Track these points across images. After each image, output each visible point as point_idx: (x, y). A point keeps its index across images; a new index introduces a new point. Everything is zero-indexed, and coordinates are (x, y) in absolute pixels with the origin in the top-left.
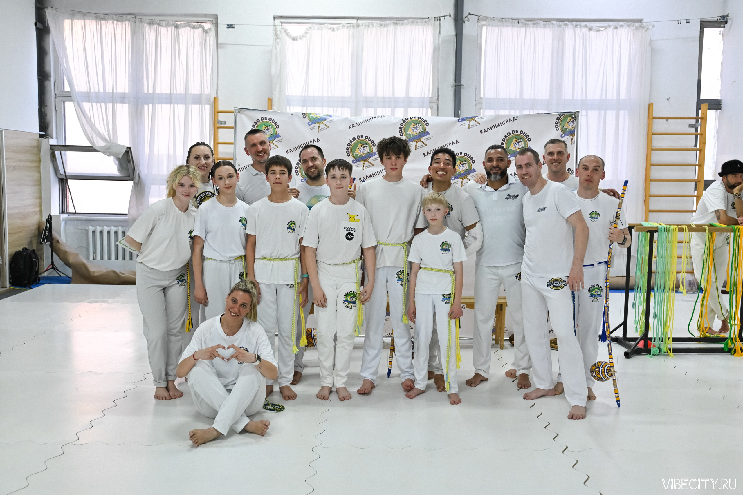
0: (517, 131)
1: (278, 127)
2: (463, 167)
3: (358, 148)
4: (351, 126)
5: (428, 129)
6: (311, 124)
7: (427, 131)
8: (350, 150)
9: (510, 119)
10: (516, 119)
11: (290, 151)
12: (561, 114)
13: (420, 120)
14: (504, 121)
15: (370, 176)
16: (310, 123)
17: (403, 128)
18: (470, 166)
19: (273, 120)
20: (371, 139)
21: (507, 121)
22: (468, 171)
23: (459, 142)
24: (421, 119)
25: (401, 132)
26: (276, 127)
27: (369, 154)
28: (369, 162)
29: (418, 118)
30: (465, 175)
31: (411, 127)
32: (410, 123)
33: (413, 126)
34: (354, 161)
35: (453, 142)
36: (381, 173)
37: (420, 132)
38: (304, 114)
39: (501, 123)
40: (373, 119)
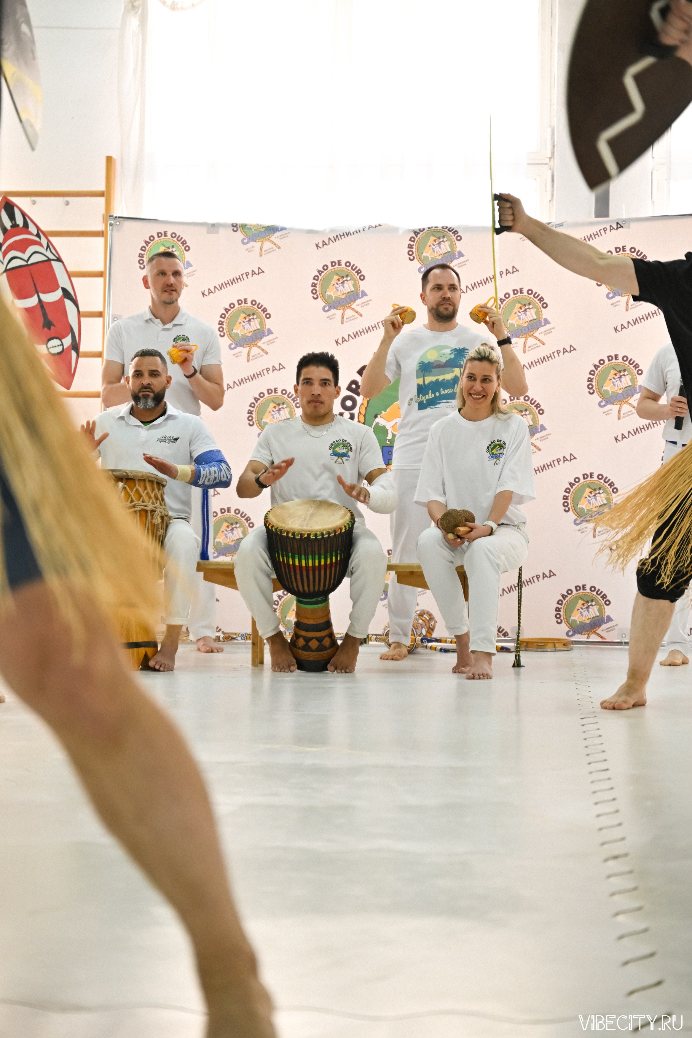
0: (624, 248)
1: (187, 248)
2: (526, 315)
4: (321, 245)
5: (460, 246)
6: (247, 243)
7: (458, 250)
8: (317, 289)
9: (611, 226)
10: (621, 227)
11: (209, 293)
13: (446, 230)
15: (356, 335)
16: (245, 241)
18: (538, 313)
19: (179, 236)
20: (356, 267)
21: (605, 229)
22: (536, 324)
23: (517, 270)
24: (449, 230)
25: (411, 253)
26: (183, 248)
27: (353, 295)
28: (354, 310)
29: (443, 228)
30: (531, 330)
31: (429, 244)
32: (427, 237)
33: (434, 243)
34: (326, 309)
35: (507, 270)
36: (375, 329)
37: (445, 253)
38: (235, 225)
39: (595, 233)
40: (360, 232)
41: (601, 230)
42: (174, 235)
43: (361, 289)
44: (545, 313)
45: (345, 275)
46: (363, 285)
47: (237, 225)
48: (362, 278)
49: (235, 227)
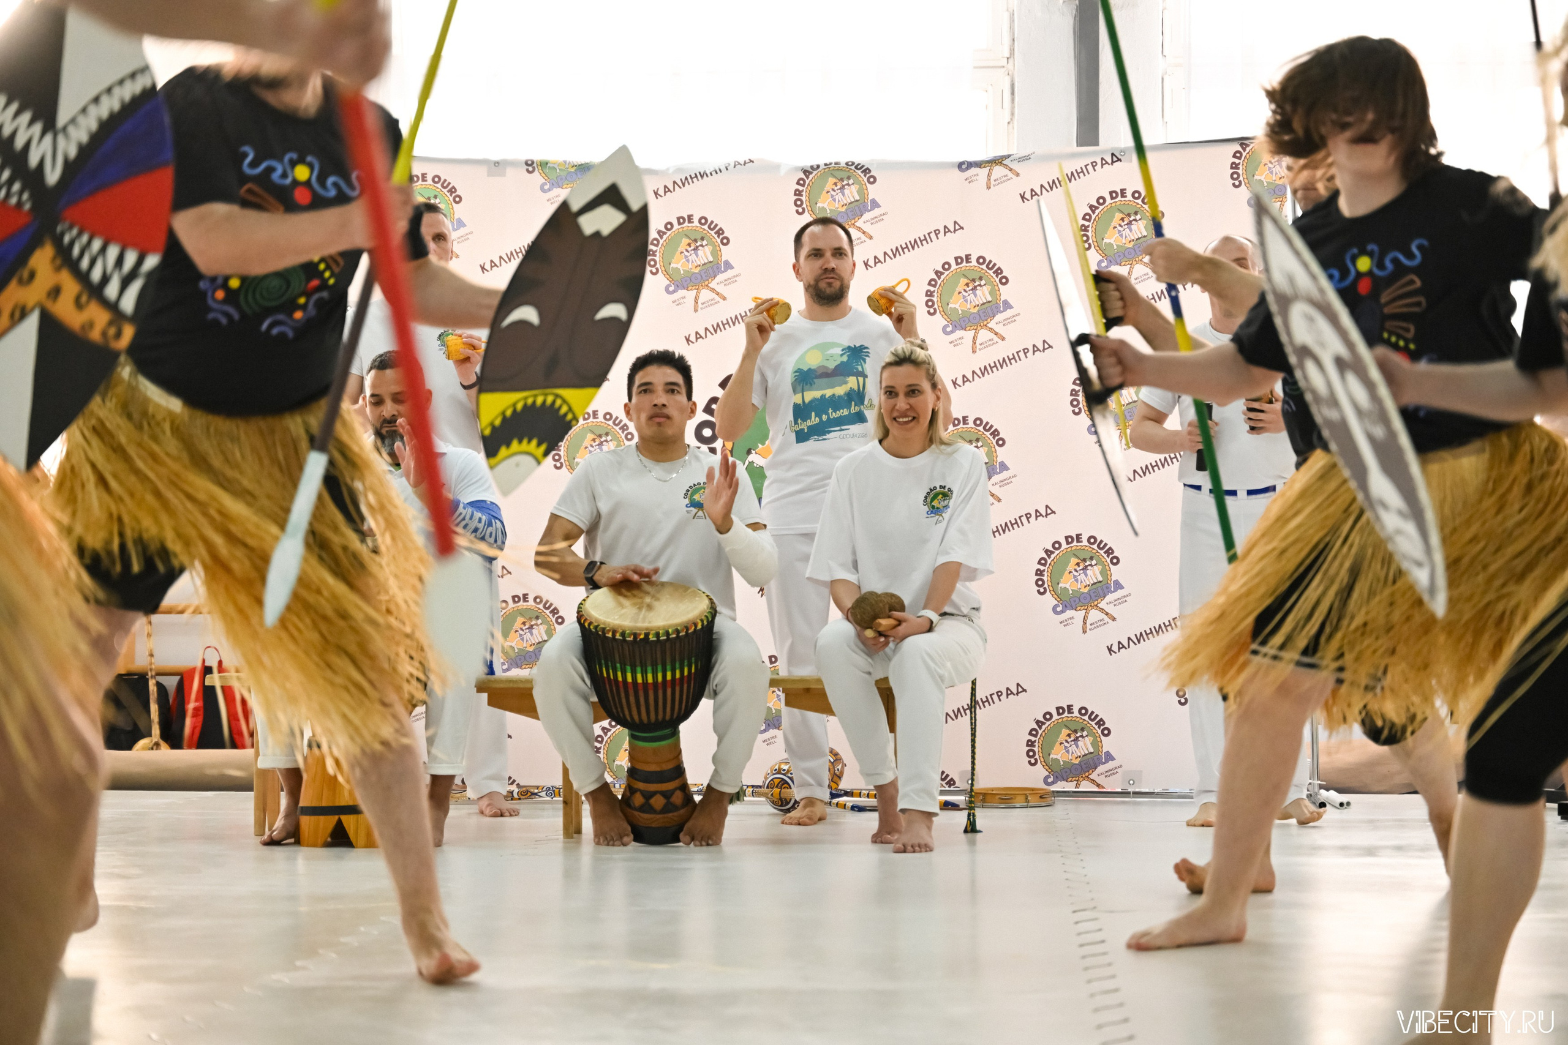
0: (1123, 191)
1: (457, 199)
2: (975, 296)
3: (680, 250)
4: (661, 192)
5: (873, 192)
6: (549, 190)
7: (870, 197)
8: (657, 258)
9: (1102, 159)
10: (1119, 160)
11: (492, 267)
12: (1246, 142)
13: (853, 167)
14: (1086, 166)
15: (717, 328)
16: (546, 187)
17: (804, 193)
18: (994, 292)
19: (445, 180)
20: (716, 225)
21: (1094, 164)
22: (991, 309)
23: (962, 228)
24: (856, 167)
25: (799, 203)
26: (451, 199)
27: (712, 268)
28: (713, 290)
29: (847, 164)
30: (983, 318)
31: (826, 189)
32: (824, 177)
33: (834, 187)
35: (945, 227)
37: (851, 203)
38: (530, 162)
39: (1079, 170)
40: (721, 171)
41: (1088, 165)
42: (436, 179)
43: (724, 259)
44: (1005, 292)
45: (699, 237)
46: (727, 253)
47: (533, 162)
48: (725, 241)
49: (530, 165)
